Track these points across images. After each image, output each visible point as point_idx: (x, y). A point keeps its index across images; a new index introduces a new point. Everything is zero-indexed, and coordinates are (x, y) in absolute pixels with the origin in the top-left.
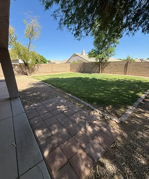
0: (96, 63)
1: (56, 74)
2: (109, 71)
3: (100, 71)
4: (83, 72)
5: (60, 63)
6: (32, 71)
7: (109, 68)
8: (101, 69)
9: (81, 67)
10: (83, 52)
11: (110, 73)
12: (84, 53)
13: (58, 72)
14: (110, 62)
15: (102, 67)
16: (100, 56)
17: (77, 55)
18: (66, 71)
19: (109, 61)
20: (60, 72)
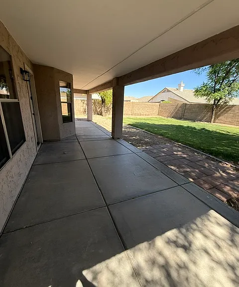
0: (206, 106)
1: (138, 117)
2: (230, 120)
3: (213, 120)
4: (180, 119)
5: (138, 101)
6: (107, 111)
7: (231, 115)
8: (213, 116)
9: (178, 110)
10: (180, 85)
11: (231, 123)
12: (182, 88)
13: (140, 115)
14: (233, 106)
15: (216, 113)
16: (217, 95)
17: (168, 91)
18: (152, 115)
19: (231, 103)
20: (143, 115)
